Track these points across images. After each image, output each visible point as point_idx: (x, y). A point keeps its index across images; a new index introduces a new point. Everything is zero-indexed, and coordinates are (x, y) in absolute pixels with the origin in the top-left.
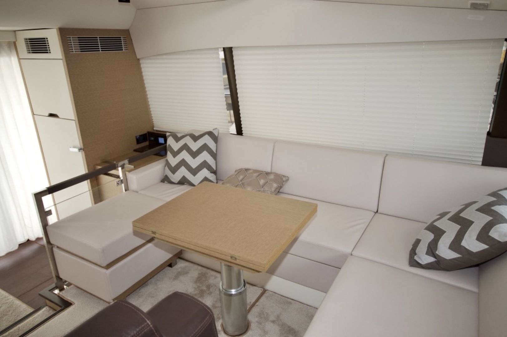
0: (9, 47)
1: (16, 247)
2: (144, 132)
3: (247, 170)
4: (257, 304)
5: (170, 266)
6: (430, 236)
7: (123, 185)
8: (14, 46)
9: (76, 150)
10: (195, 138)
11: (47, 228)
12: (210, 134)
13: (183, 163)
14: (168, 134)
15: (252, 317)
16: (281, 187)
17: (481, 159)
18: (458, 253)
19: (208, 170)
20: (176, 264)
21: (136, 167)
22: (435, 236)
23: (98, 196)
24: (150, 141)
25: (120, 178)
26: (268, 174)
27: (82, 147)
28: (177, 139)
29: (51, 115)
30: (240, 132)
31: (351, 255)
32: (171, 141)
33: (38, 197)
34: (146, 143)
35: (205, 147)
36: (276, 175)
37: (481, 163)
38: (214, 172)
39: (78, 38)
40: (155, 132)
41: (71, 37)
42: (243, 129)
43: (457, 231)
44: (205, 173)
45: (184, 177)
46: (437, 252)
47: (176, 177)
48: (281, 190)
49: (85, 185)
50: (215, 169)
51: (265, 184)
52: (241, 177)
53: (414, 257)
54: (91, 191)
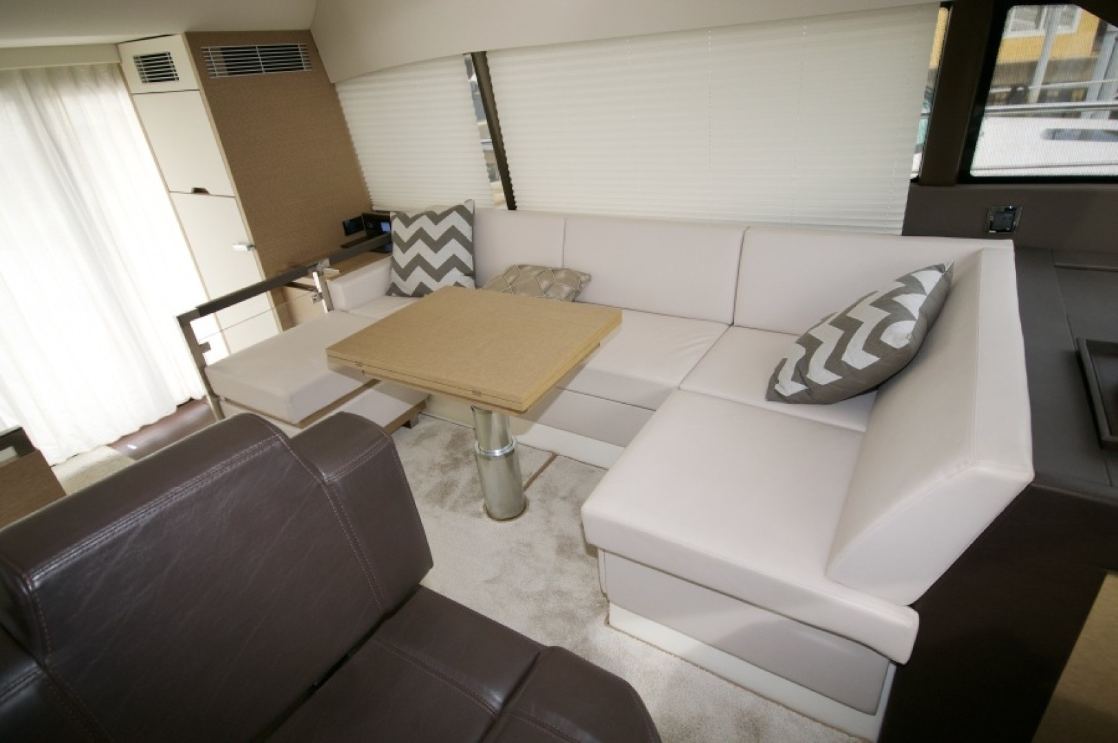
0: (113, 75)
1: (173, 410)
2: (356, 214)
3: (521, 267)
4: (542, 474)
5: (408, 425)
6: (801, 352)
7: (323, 301)
8: (117, 71)
9: (244, 248)
10: (436, 218)
11: (206, 370)
12: (461, 210)
13: (419, 261)
14: (392, 214)
15: (532, 494)
16: (578, 293)
17: (901, 225)
18: (837, 374)
19: (461, 270)
20: (417, 422)
21: (343, 272)
22: (807, 351)
23: (287, 318)
24: (368, 228)
25: (317, 291)
26: (555, 271)
27: (253, 243)
28: (407, 221)
29: (198, 191)
30: (512, 205)
31: (679, 389)
32: (397, 227)
33: (184, 321)
34: (363, 234)
35: (453, 233)
36: (569, 272)
37: (900, 232)
38: (472, 274)
39: (222, 49)
40: (375, 213)
41: (209, 48)
42: (516, 199)
43: (838, 339)
44: (455, 275)
45: (422, 285)
46: (808, 376)
47: (409, 286)
48: (579, 298)
49: (264, 301)
50: (472, 269)
51: (549, 288)
52: (512, 278)
53: (774, 386)
54: (275, 310)
